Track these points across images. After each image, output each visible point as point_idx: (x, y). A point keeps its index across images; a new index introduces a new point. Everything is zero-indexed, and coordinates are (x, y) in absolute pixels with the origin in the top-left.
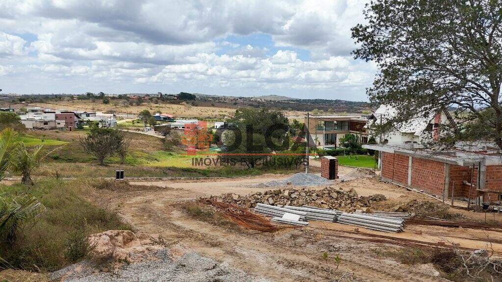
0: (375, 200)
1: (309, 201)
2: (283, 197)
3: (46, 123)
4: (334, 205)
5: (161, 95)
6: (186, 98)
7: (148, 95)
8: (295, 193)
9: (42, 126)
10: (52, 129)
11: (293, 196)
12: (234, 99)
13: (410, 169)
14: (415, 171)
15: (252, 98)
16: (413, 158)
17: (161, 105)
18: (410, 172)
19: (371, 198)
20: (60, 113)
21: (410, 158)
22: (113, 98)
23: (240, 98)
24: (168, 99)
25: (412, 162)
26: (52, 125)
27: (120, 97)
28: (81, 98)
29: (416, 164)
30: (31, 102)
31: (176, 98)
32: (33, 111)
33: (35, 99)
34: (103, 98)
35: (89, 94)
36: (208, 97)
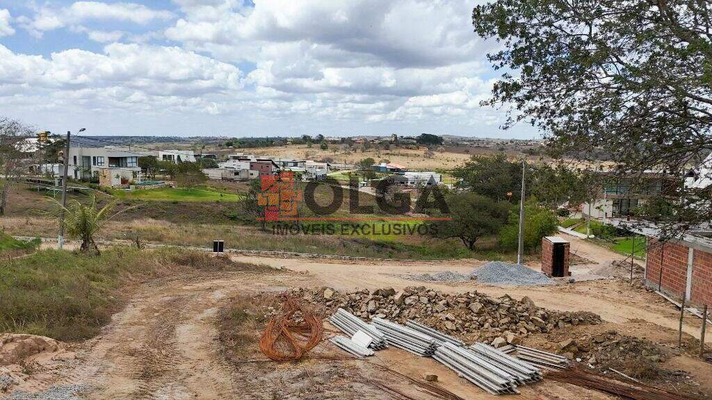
0: (570, 322)
1: (429, 313)
2: (392, 302)
3: (237, 174)
4: (467, 324)
5: (396, 138)
6: (430, 142)
7: (379, 138)
8: (412, 297)
9: (233, 176)
10: (243, 180)
11: (408, 301)
12: (503, 143)
13: (690, 269)
14: (698, 274)
15: (530, 141)
16: (694, 250)
17: (393, 152)
18: (689, 275)
19: (563, 317)
20: (256, 161)
21: (691, 250)
22: (334, 142)
23: (511, 142)
24: (403, 143)
25: (694, 259)
26: (243, 175)
27: (343, 140)
28: (296, 142)
29: (700, 261)
30: (239, 147)
31: (415, 142)
32: (235, 158)
33: (244, 143)
34: (321, 142)
35: (305, 137)
36: (463, 139)
